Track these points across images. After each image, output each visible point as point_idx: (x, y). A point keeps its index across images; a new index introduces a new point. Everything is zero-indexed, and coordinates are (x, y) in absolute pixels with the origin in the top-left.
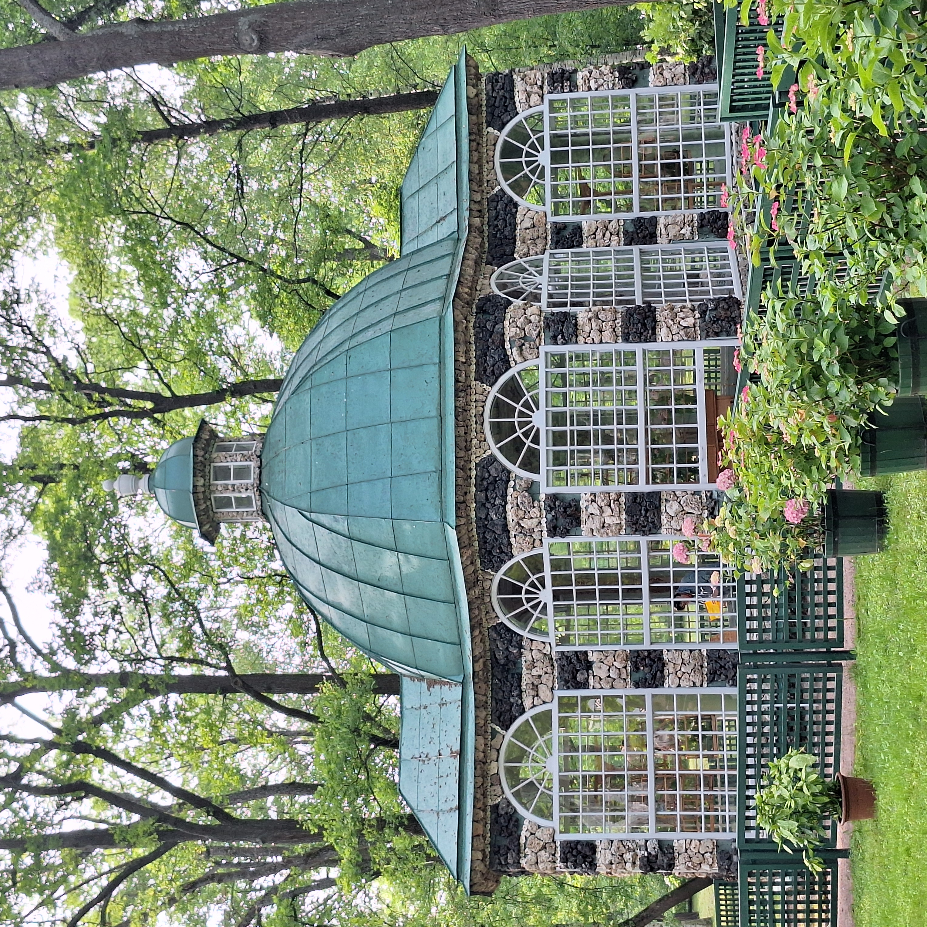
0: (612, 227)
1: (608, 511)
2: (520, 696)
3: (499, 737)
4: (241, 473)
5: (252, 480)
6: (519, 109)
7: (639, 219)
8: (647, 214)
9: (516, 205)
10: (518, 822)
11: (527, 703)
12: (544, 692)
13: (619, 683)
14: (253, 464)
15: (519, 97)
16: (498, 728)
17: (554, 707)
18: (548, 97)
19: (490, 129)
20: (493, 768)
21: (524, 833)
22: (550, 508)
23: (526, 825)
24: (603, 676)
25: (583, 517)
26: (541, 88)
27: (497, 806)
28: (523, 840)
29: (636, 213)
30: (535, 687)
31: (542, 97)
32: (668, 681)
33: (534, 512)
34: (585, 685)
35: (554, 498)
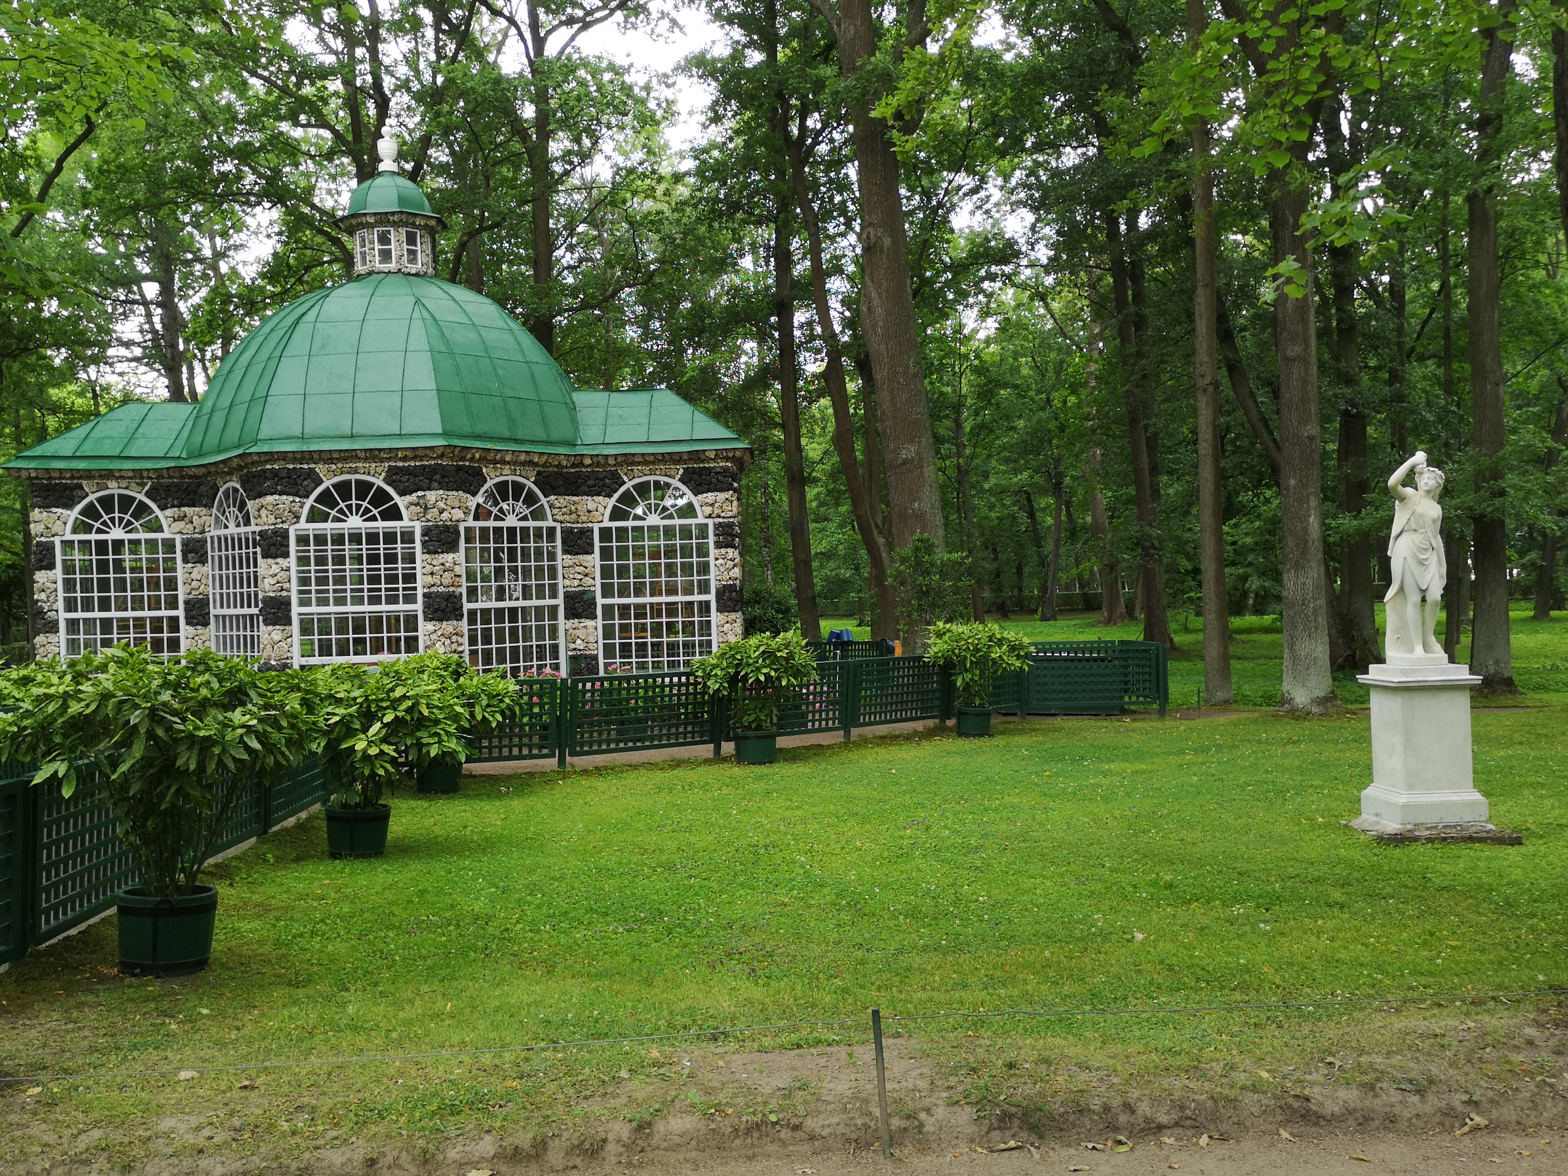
0: (588, 581)
1: (273, 581)
2: (173, 506)
3: (139, 488)
4: (386, 256)
5: (379, 266)
6: (700, 497)
7: (595, 604)
8: (599, 612)
9: (610, 496)
10: (69, 506)
11: (169, 512)
12: (180, 525)
13: (188, 587)
14: (393, 266)
15: (710, 497)
16: (147, 488)
17: (166, 535)
18: (710, 522)
19: (681, 472)
20: (112, 484)
21: (60, 510)
22: (275, 532)
23: (65, 512)
24: (193, 576)
25: (270, 561)
26: (719, 516)
27: (82, 488)
28: (54, 510)
29: (600, 601)
30: (181, 518)
31: (710, 516)
32: (191, 629)
33: (272, 519)
34: (185, 561)
35: (285, 535)
